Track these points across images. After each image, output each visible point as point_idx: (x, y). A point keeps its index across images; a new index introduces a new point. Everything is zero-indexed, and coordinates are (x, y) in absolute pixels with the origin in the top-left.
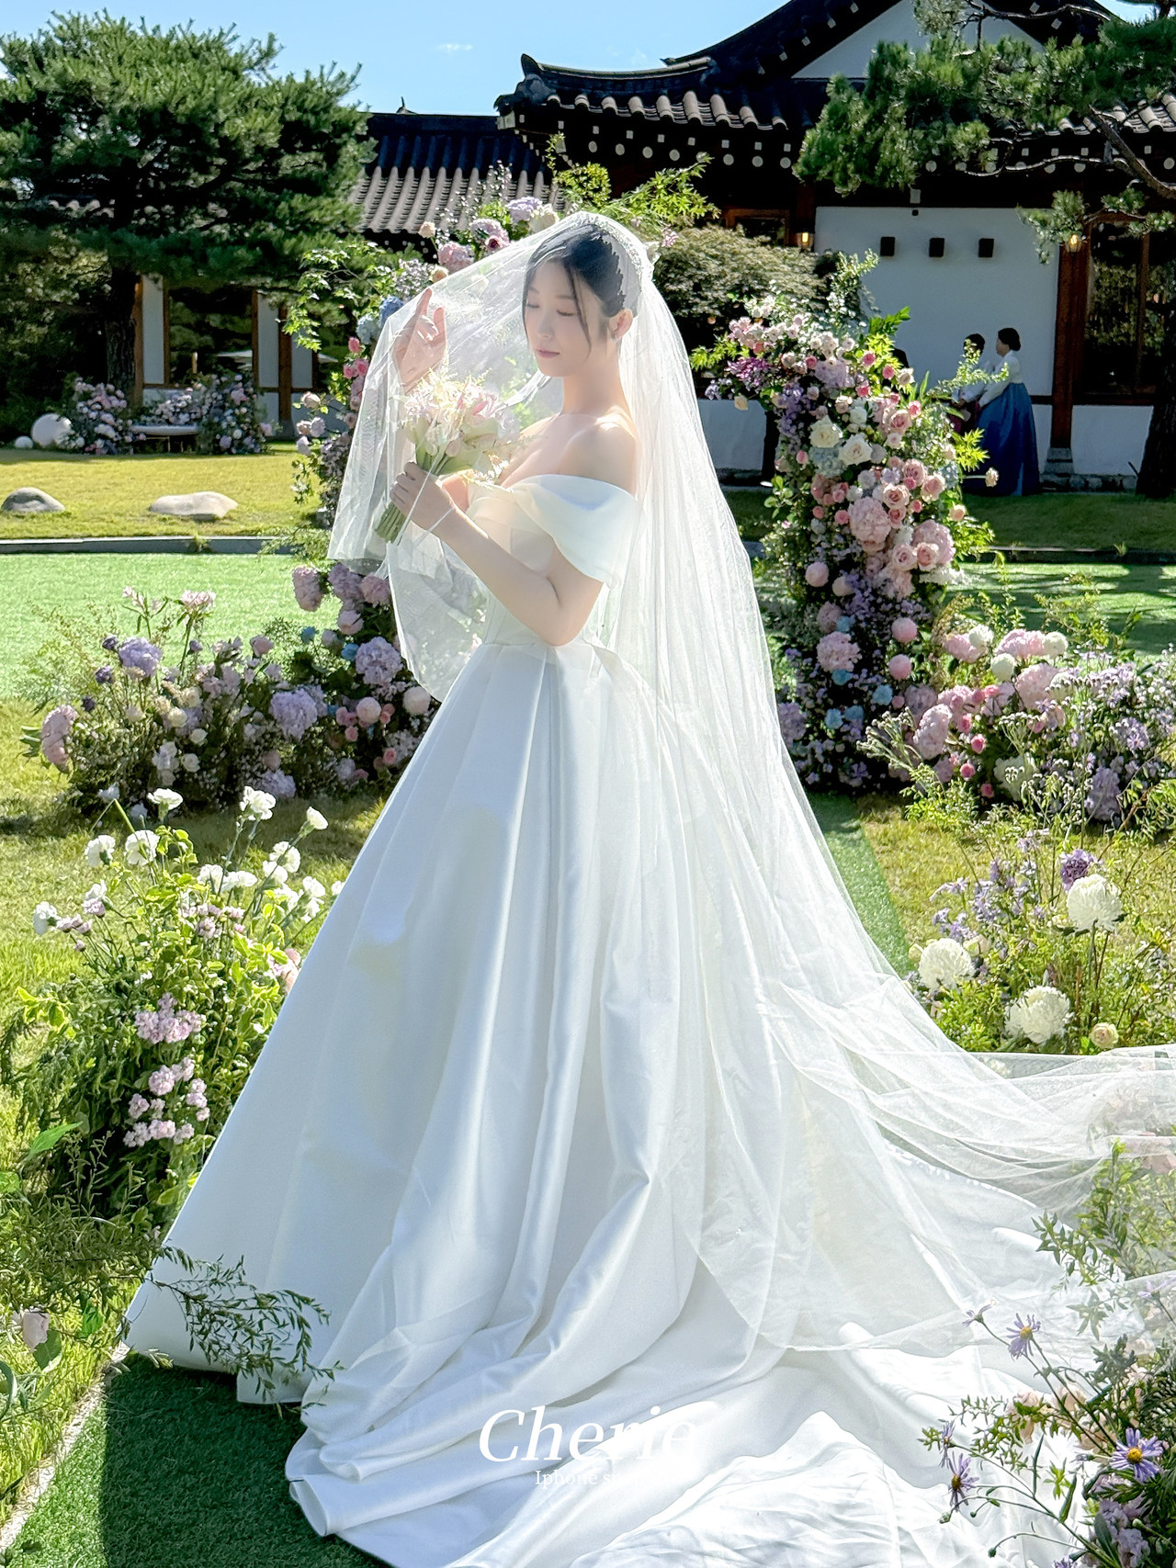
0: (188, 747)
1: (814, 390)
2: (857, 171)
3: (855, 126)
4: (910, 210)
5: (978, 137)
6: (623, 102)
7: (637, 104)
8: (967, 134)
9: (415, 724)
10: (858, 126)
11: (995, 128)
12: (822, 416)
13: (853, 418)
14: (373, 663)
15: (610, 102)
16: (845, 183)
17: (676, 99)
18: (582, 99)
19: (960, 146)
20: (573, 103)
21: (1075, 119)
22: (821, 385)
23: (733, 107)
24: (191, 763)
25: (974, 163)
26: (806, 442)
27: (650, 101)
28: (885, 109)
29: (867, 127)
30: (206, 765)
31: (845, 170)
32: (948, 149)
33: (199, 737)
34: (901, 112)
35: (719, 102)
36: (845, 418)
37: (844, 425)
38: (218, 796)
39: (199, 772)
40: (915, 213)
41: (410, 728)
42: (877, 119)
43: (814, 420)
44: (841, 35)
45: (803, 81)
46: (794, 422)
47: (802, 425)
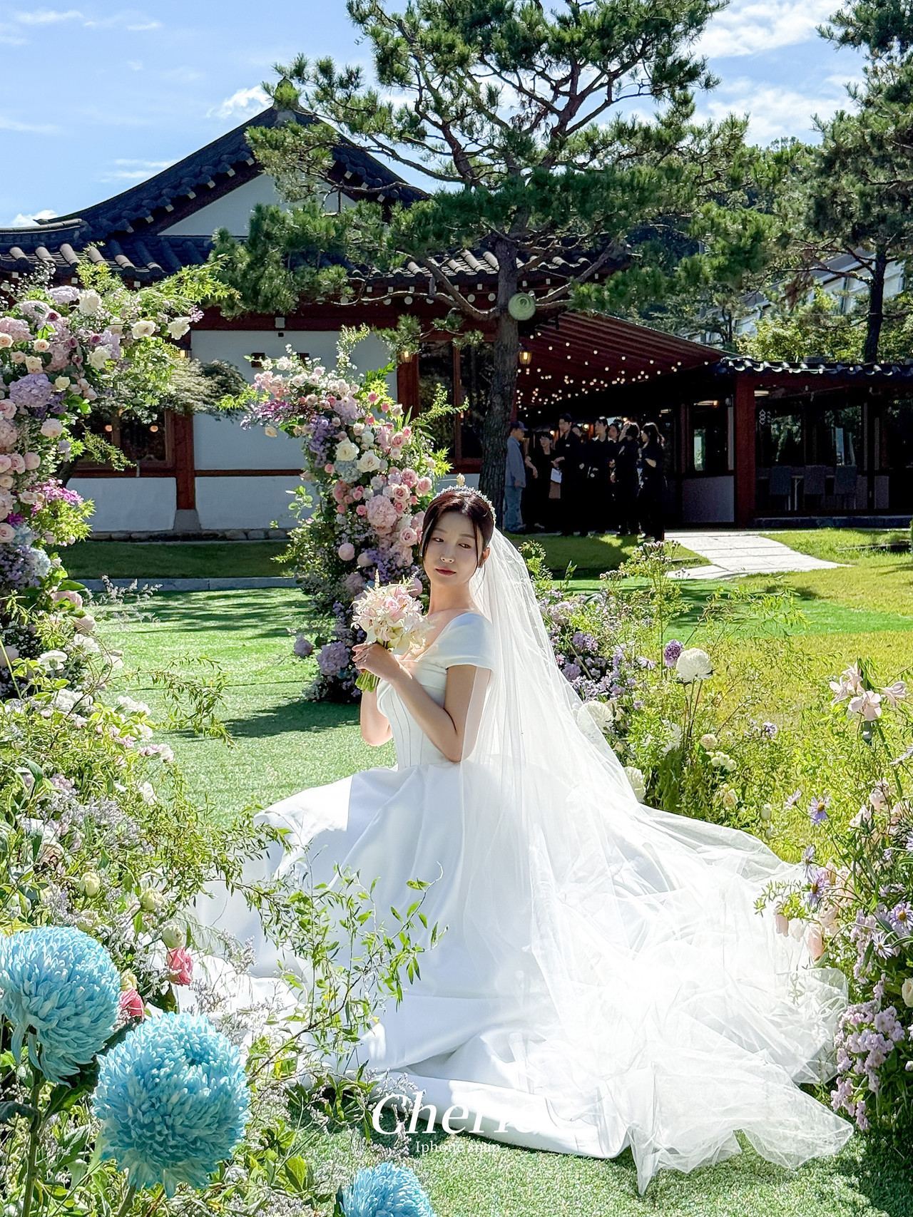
1: (336, 419)
2: (243, 299)
4: (276, 333)
5: (339, 277)
6: (5, 251)
7: (18, 252)
8: (329, 276)
10: (242, 266)
12: (343, 438)
13: (364, 439)
17: (53, 249)
19: (324, 283)
22: (340, 416)
23: (109, 255)
26: (331, 458)
27: (29, 249)
28: (264, 254)
31: (231, 299)
32: (312, 286)
34: (278, 256)
35: (94, 251)
36: (359, 439)
37: (359, 445)
40: (281, 335)
42: (258, 261)
43: (338, 442)
44: (200, 204)
45: (168, 238)
46: (322, 444)
47: (328, 445)
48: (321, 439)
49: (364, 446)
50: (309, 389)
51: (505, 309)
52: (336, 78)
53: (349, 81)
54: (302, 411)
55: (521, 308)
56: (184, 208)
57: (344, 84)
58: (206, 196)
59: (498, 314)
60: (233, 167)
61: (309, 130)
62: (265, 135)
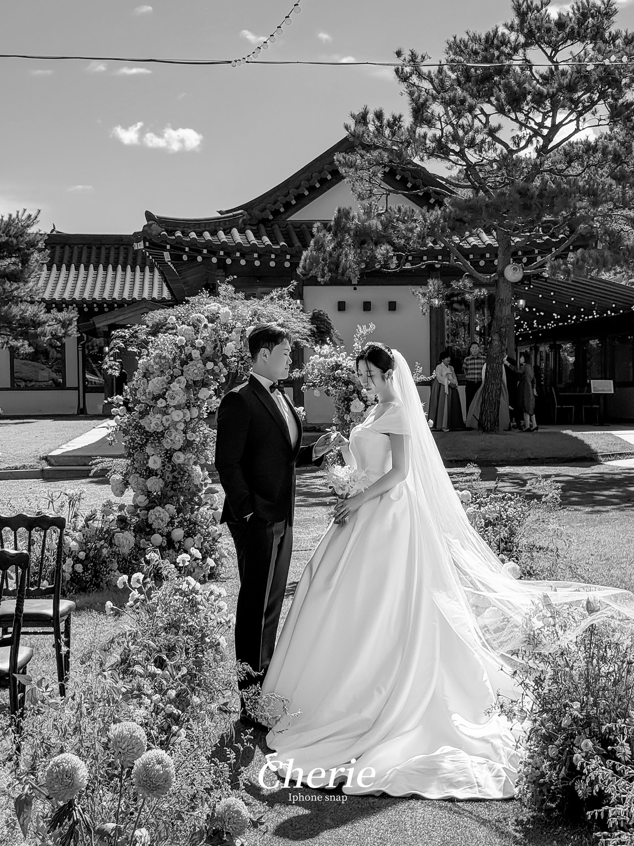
0: (77, 560)
1: (351, 386)
2: (330, 271)
3: (328, 249)
4: (352, 287)
5: (388, 252)
6: (200, 234)
7: (207, 235)
8: (382, 250)
9: (177, 546)
10: (329, 248)
11: (396, 249)
12: (355, 398)
13: (369, 399)
14: (157, 519)
15: (193, 235)
16: (323, 277)
17: (227, 232)
18: (179, 234)
19: (379, 256)
20: (174, 235)
21: (435, 242)
22: (353, 384)
23: (258, 236)
24: (79, 568)
25: (386, 265)
26: (348, 410)
27: (214, 233)
28: (343, 240)
29: (334, 249)
30: (86, 569)
31: (323, 270)
32: (373, 258)
33: (82, 555)
34: (350, 241)
35: (250, 233)
36: (365, 399)
37: (365, 402)
38: (91, 584)
39: (83, 573)
40: (355, 289)
41: (174, 548)
42: (339, 245)
43: (352, 400)
44: (311, 198)
45: (293, 222)
46: (343, 402)
47: (346, 402)
48: (343, 399)
49: (369, 403)
50: (338, 366)
51: (502, 274)
52: (385, 122)
53: (394, 124)
54: (335, 379)
55: (513, 273)
56: (302, 201)
57: (390, 125)
58: (315, 192)
59: (497, 278)
60: (330, 173)
61: (371, 154)
62: (345, 158)
